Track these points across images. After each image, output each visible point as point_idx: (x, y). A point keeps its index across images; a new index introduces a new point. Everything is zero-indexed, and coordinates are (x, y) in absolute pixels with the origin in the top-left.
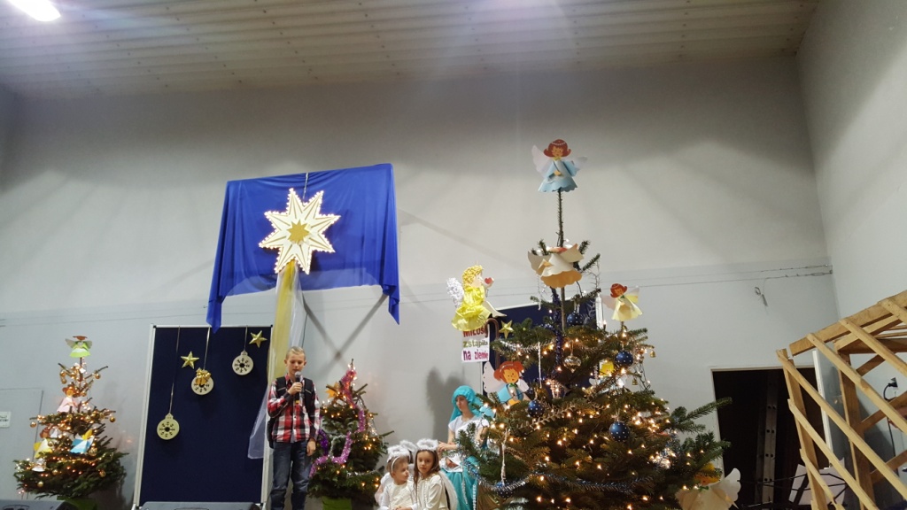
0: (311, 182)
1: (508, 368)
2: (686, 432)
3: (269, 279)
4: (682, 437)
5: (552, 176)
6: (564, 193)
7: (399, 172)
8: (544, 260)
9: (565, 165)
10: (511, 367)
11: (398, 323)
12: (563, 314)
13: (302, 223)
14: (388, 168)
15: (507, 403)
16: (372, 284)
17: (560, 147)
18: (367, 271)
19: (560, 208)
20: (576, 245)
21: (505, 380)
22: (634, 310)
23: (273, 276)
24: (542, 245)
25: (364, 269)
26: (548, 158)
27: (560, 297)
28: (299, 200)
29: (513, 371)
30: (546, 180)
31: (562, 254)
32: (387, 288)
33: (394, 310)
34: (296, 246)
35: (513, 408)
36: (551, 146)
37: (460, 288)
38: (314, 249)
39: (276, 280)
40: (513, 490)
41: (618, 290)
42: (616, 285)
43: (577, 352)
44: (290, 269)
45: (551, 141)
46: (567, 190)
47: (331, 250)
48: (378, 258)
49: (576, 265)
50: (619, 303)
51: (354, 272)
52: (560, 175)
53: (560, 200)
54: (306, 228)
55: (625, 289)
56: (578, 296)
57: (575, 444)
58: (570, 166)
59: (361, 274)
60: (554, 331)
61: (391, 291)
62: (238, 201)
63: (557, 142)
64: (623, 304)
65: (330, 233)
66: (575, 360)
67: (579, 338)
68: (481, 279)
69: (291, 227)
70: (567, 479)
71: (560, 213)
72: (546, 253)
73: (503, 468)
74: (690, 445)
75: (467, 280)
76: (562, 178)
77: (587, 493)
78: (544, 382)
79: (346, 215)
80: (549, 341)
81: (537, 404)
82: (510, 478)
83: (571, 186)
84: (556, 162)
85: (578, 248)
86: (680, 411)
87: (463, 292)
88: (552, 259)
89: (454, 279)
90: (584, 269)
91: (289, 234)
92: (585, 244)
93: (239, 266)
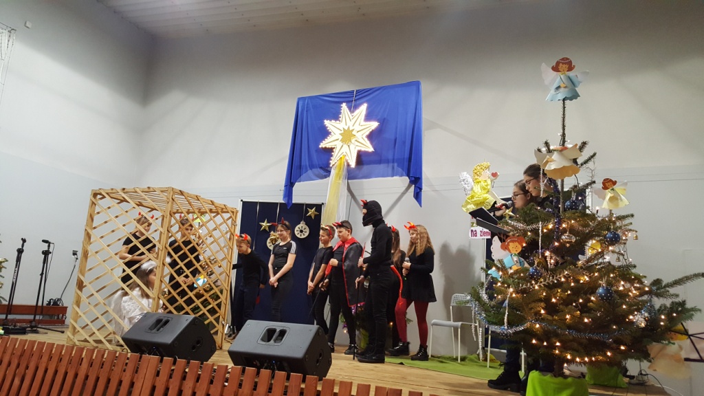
0: (358, 97)
1: (513, 241)
2: (661, 299)
3: (326, 170)
4: (658, 302)
5: (558, 88)
6: (567, 102)
7: (425, 87)
8: (548, 157)
9: (570, 78)
10: (515, 241)
11: (421, 206)
12: (561, 201)
13: (351, 129)
14: (417, 84)
15: (511, 268)
16: (401, 176)
17: (565, 63)
18: (398, 166)
19: (564, 114)
20: (576, 145)
21: (509, 251)
22: (621, 200)
23: (329, 169)
24: (547, 144)
25: (396, 164)
26: (555, 73)
27: (559, 187)
28: (348, 111)
29: (517, 244)
30: (552, 91)
31: (564, 152)
32: (413, 179)
33: (418, 196)
34: (345, 147)
35: (517, 272)
36: (558, 63)
37: (470, 180)
38: (359, 148)
39: (330, 172)
40: (513, 333)
41: (608, 184)
42: (608, 179)
43: (572, 231)
44: (341, 164)
45: (558, 59)
46: (571, 99)
47: (370, 149)
48: (407, 155)
49: (575, 161)
50: (609, 194)
51: (388, 167)
52: (565, 87)
53: (564, 108)
54: (354, 133)
55: (614, 183)
56: (575, 186)
57: (567, 302)
58: (574, 79)
59: (393, 168)
60: (554, 214)
61: (416, 181)
62: (305, 112)
63: (563, 59)
64: (612, 195)
65: (371, 136)
66: (570, 238)
67: (575, 219)
68: (488, 173)
69: (342, 132)
70: (558, 328)
71: (564, 118)
72: (549, 151)
73: (506, 316)
74: (665, 310)
75: (476, 174)
76: (567, 89)
77: (574, 340)
78: (543, 254)
79: (383, 123)
80: (548, 221)
81: (536, 270)
82: (510, 324)
83: (575, 96)
84: (562, 76)
85: (578, 147)
86: (657, 282)
87: (473, 183)
88: (555, 156)
89: (465, 173)
90: (582, 165)
91: (341, 137)
92: (584, 144)
93: (305, 161)
